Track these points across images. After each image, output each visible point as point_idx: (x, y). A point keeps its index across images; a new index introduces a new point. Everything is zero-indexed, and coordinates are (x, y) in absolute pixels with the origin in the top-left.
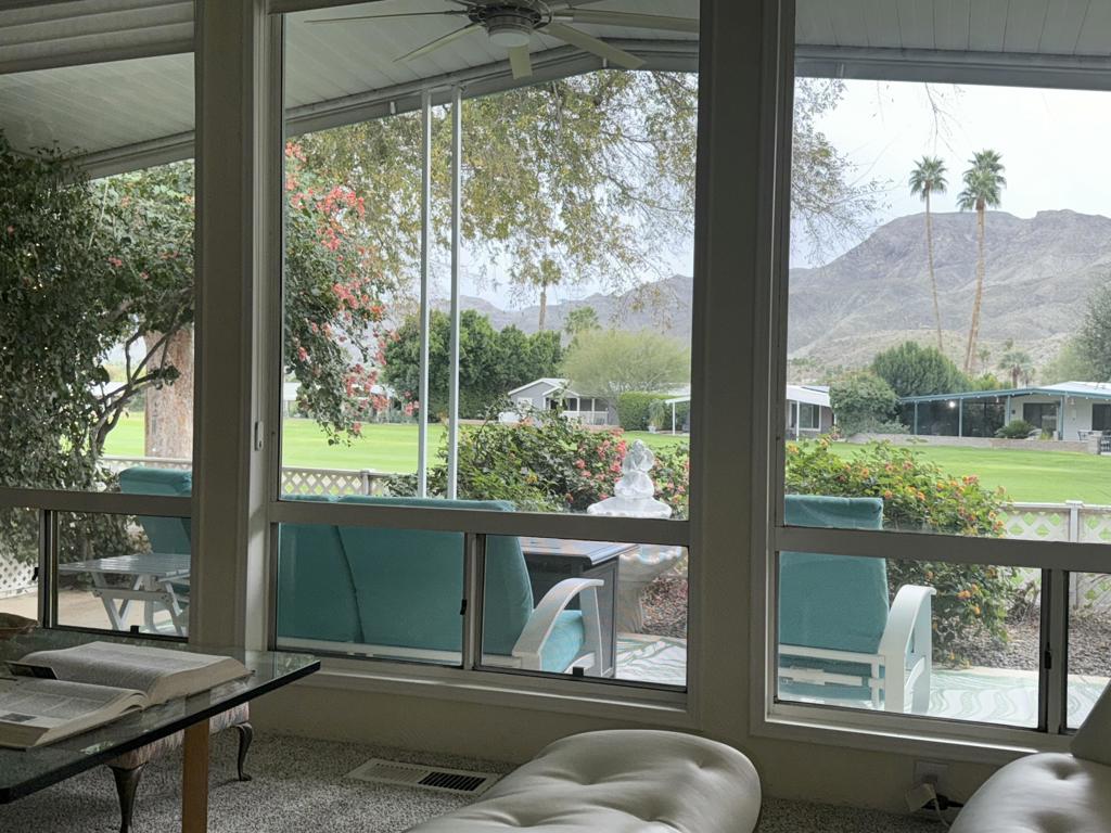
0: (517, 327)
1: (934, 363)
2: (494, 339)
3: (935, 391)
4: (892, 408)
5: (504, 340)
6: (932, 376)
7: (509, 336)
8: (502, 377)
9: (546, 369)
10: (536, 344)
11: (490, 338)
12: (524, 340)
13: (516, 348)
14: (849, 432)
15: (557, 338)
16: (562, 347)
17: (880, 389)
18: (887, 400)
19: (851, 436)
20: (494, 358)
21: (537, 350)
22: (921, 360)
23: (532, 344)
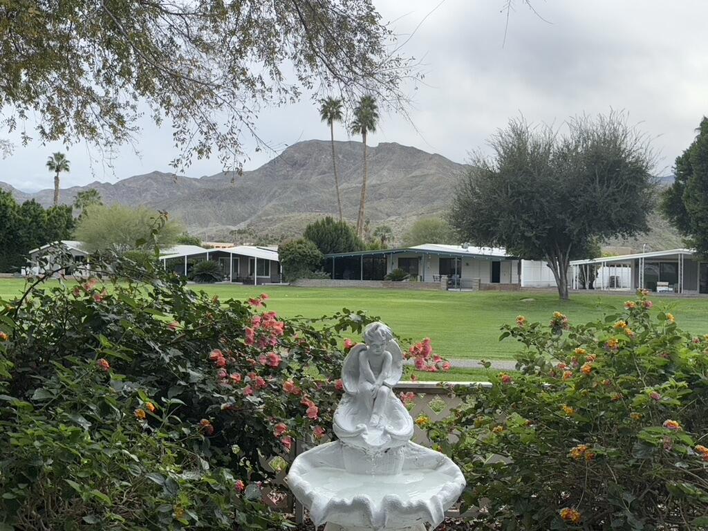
0: (36, 202)
1: (344, 231)
2: (16, 209)
3: (345, 250)
4: (319, 261)
5: (25, 211)
6: (343, 240)
7: (31, 207)
8: (24, 239)
9: (60, 234)
10: (52, 214)
11: (14, 209)
12: (42, 211)
13: (36, 217)
14: (291, 278)
15: (69, 210)
16: (74, 217)
17: (311, 249)
18: (315, 256)
19: (292, 281)
20: (17, 225)
21: (53, 219)
22: (336, 229)
23: (49, 214)
